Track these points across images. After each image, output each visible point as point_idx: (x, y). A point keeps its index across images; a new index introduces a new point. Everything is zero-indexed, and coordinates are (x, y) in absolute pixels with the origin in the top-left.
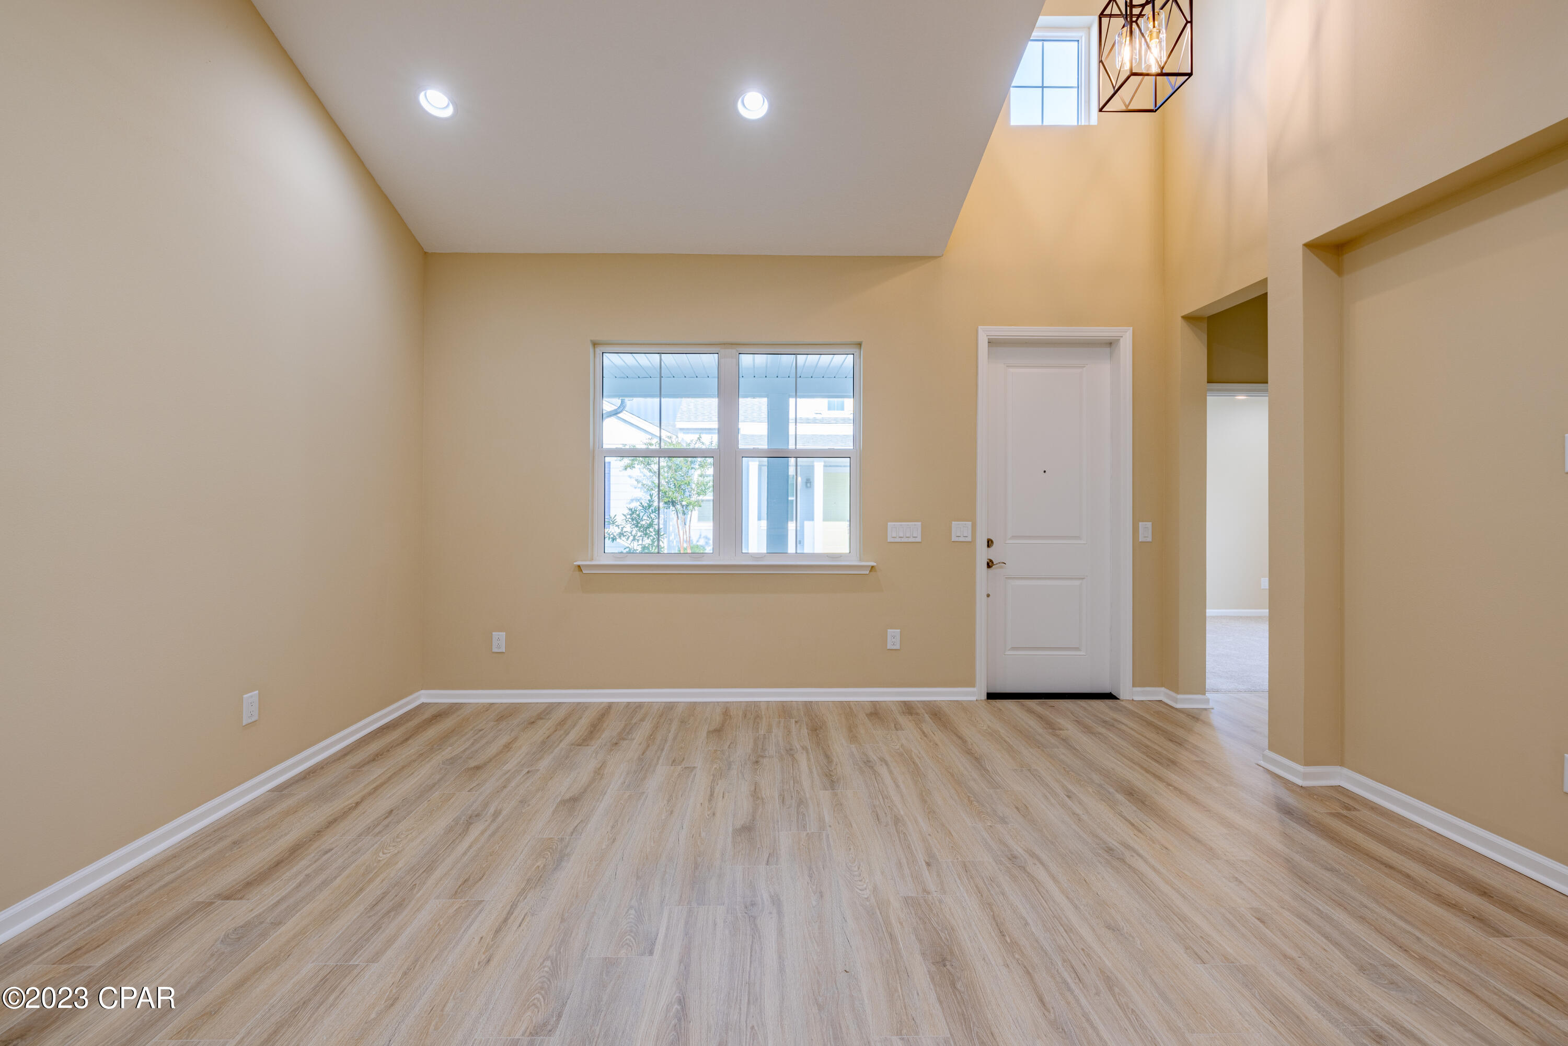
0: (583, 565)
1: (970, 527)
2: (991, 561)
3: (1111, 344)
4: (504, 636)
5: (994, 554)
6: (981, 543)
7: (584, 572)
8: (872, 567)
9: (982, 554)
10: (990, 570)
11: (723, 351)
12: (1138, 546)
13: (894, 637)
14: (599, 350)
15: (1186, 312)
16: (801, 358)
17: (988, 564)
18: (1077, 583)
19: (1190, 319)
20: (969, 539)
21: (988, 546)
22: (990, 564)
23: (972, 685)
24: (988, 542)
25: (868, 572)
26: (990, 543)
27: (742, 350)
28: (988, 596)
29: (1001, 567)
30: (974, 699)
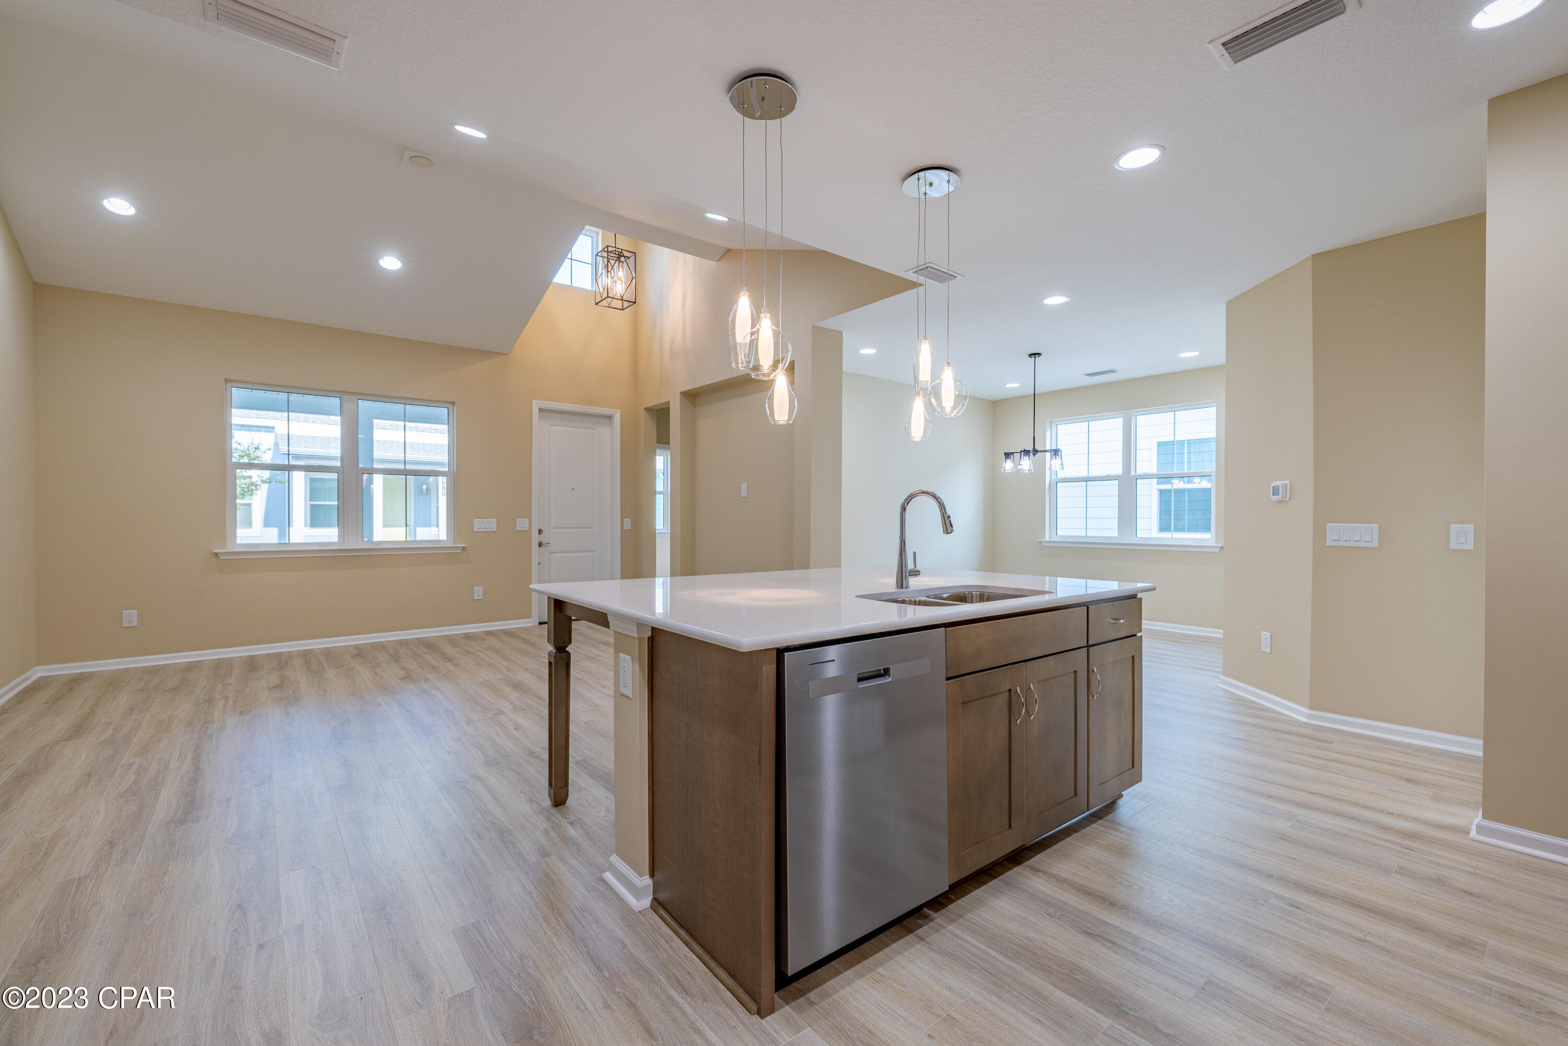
0: (220, 553)
1: (528, 523)
2: (541, 542)
3: (610, 417)
4: (136, 614)
5: (544, 538)
6: (535, 532)
7: (221, 558)
8: (464, 548)
9: (535, 538)
10: (541, 548)
11: (345, 397)
12: (623, 532)
13: (479, 592)
14: (229, 385)
15: (645, 407)
16: (408, 407)
17: (539, 544)
18: (592, 554)
19: (649, 410)
20: (527, 529)
21: (539, 533)
22: (540, 545)
23: (530, 617)
24: (539, 531)
25: (460, 551)
26: (540, 532)
27: (360, 397)
28: (539, 564)
29: (547, 546)
30: (531, 625)
